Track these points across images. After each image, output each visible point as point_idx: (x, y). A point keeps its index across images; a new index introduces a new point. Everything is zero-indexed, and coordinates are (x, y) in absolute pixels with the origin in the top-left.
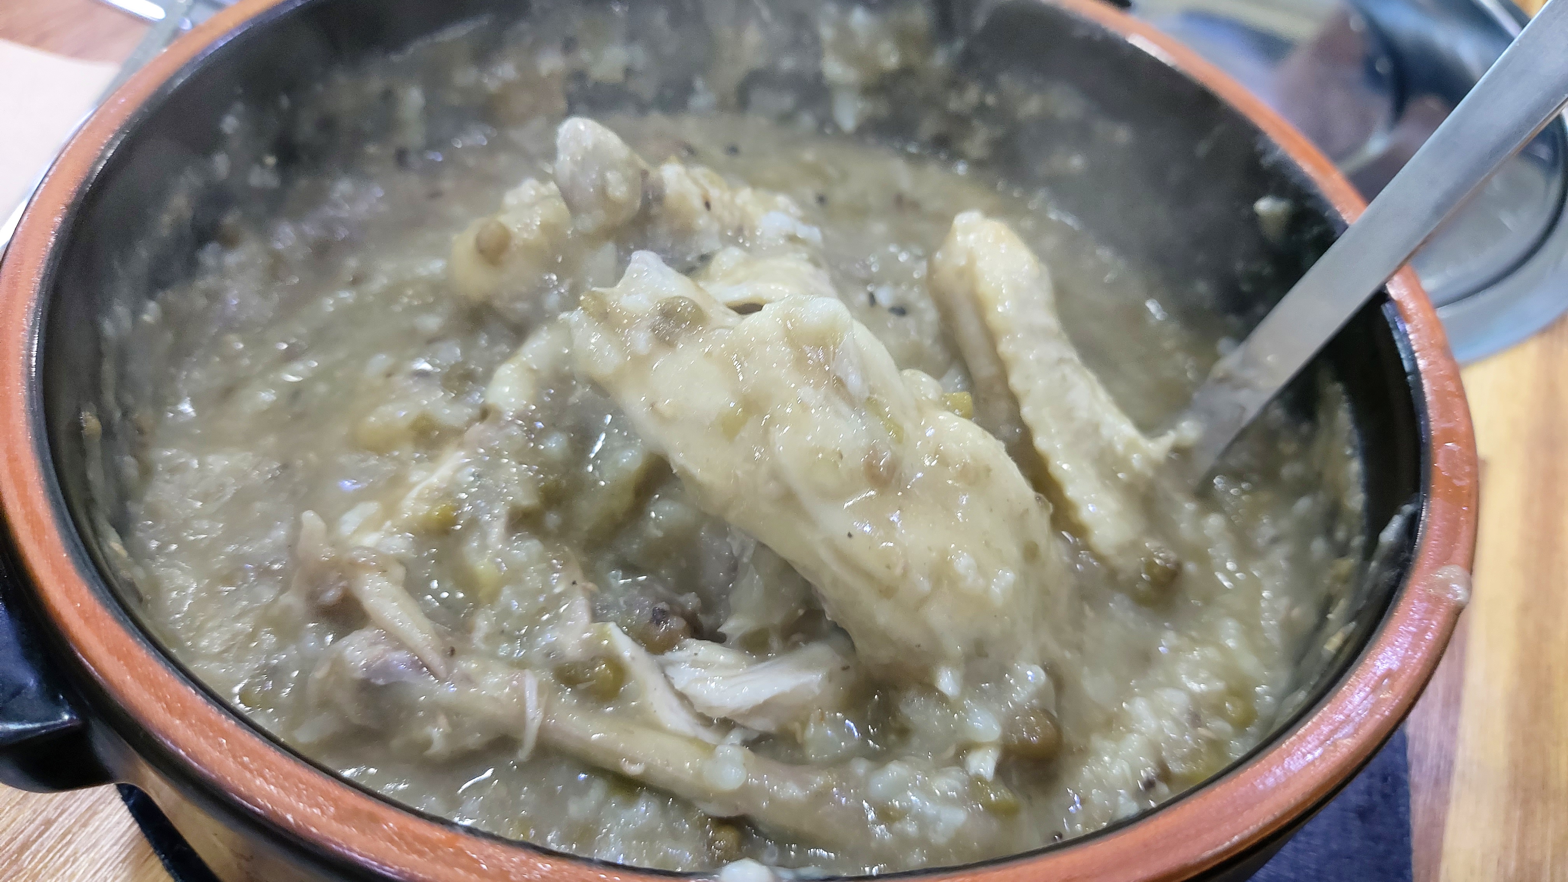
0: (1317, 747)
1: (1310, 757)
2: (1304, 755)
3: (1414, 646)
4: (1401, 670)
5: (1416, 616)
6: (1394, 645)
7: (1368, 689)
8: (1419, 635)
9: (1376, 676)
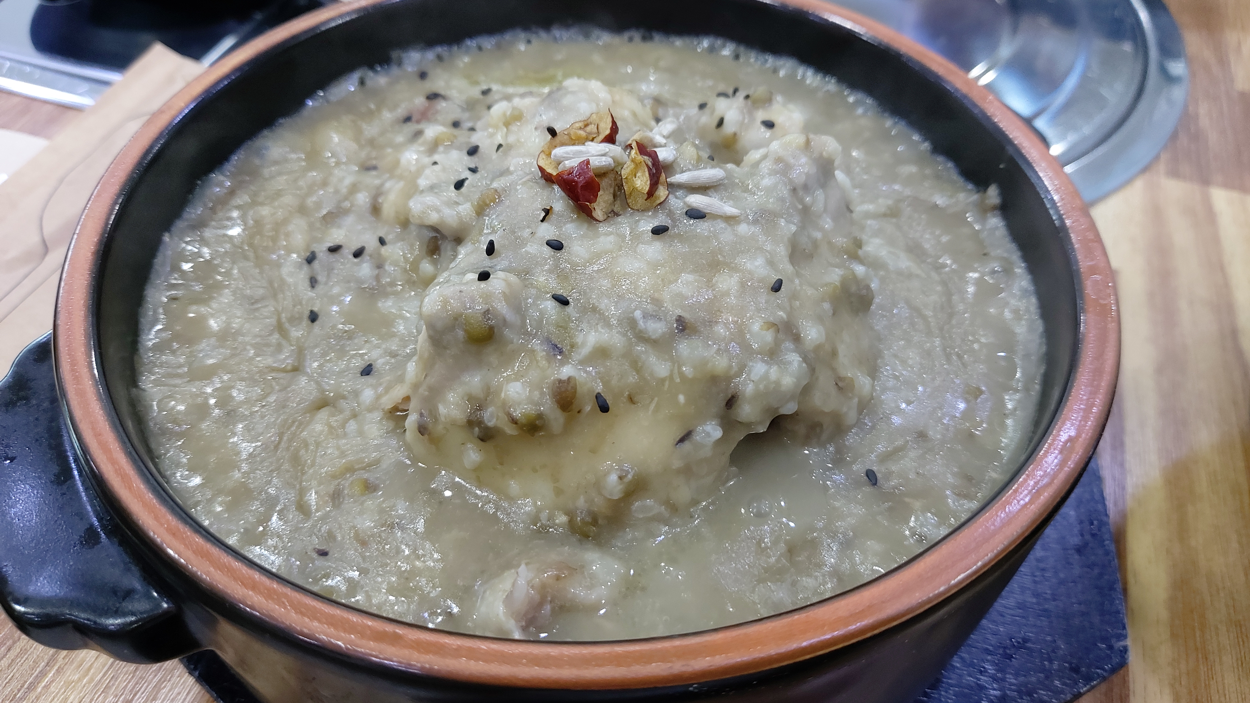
0: (1026, 495)
1: (1022, 502)
2: (1018, 502)
3: (1085, 418)
4: (1078, 435)
5: (1085, 398)
6: (1071, 419)
7: (1057, 452)
8: (1088, 410)
9: (1061, 442)
